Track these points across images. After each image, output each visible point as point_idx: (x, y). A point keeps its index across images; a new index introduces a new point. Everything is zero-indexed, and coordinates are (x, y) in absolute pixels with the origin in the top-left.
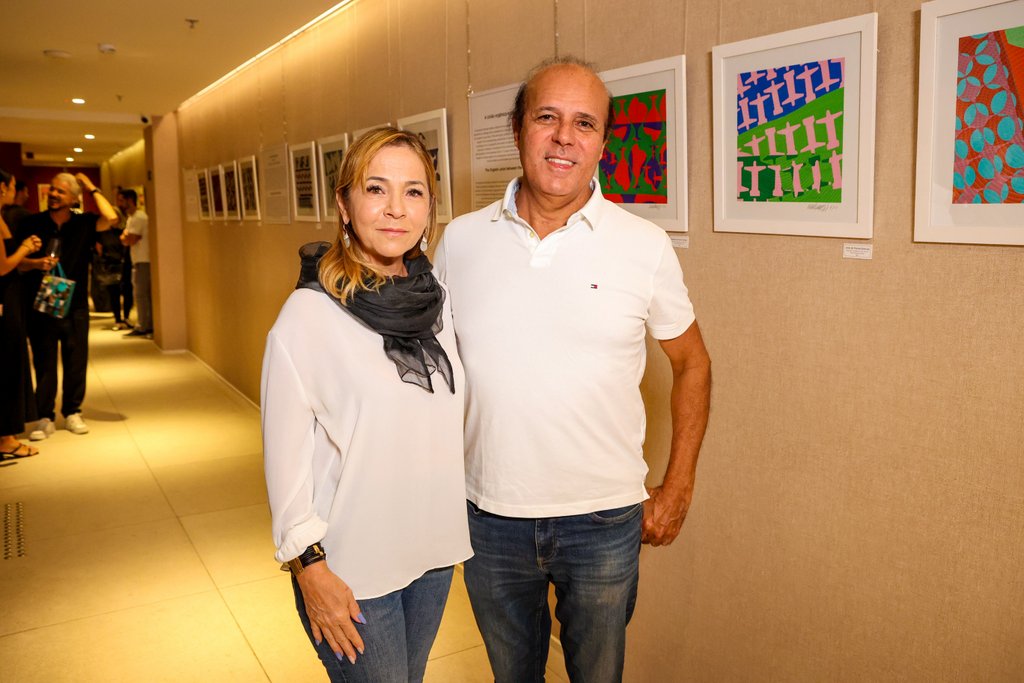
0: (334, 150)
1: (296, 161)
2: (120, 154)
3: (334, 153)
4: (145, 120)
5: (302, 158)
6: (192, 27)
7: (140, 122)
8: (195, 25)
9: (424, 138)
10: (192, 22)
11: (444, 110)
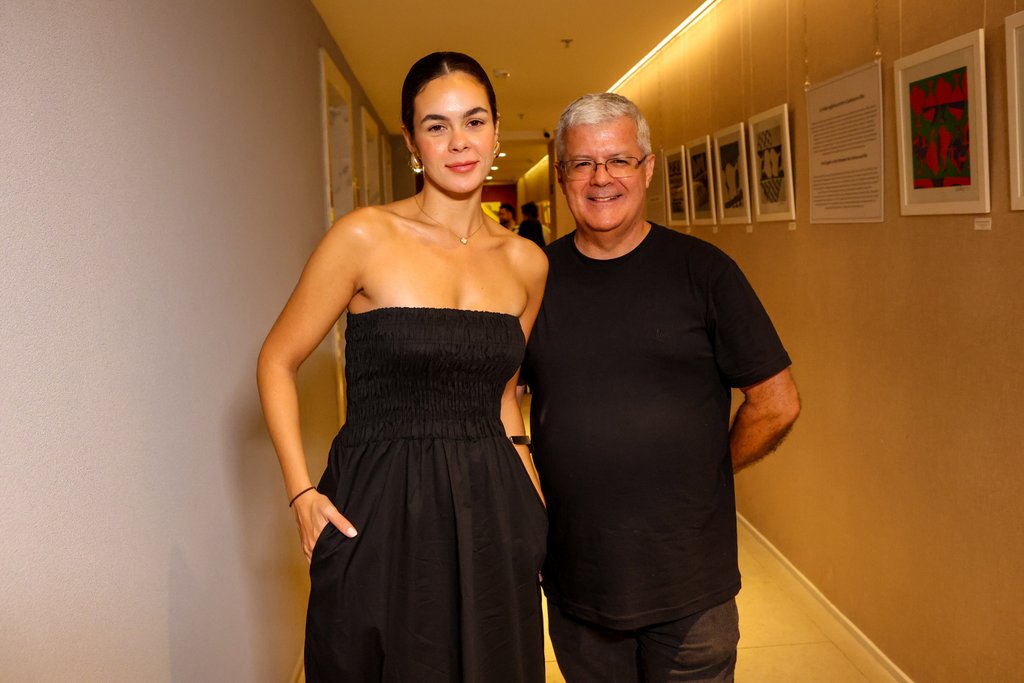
0: (698, 153)
1: (670, 167)
2: (532, 169)
3: (699, 156)
4: (547, 135)
5: (674, 163)
6: (567, 46)
7: (544, 138)
8: (571, 44)
9: (770, 135)
10: (567, 42)
11: (786, 106)
